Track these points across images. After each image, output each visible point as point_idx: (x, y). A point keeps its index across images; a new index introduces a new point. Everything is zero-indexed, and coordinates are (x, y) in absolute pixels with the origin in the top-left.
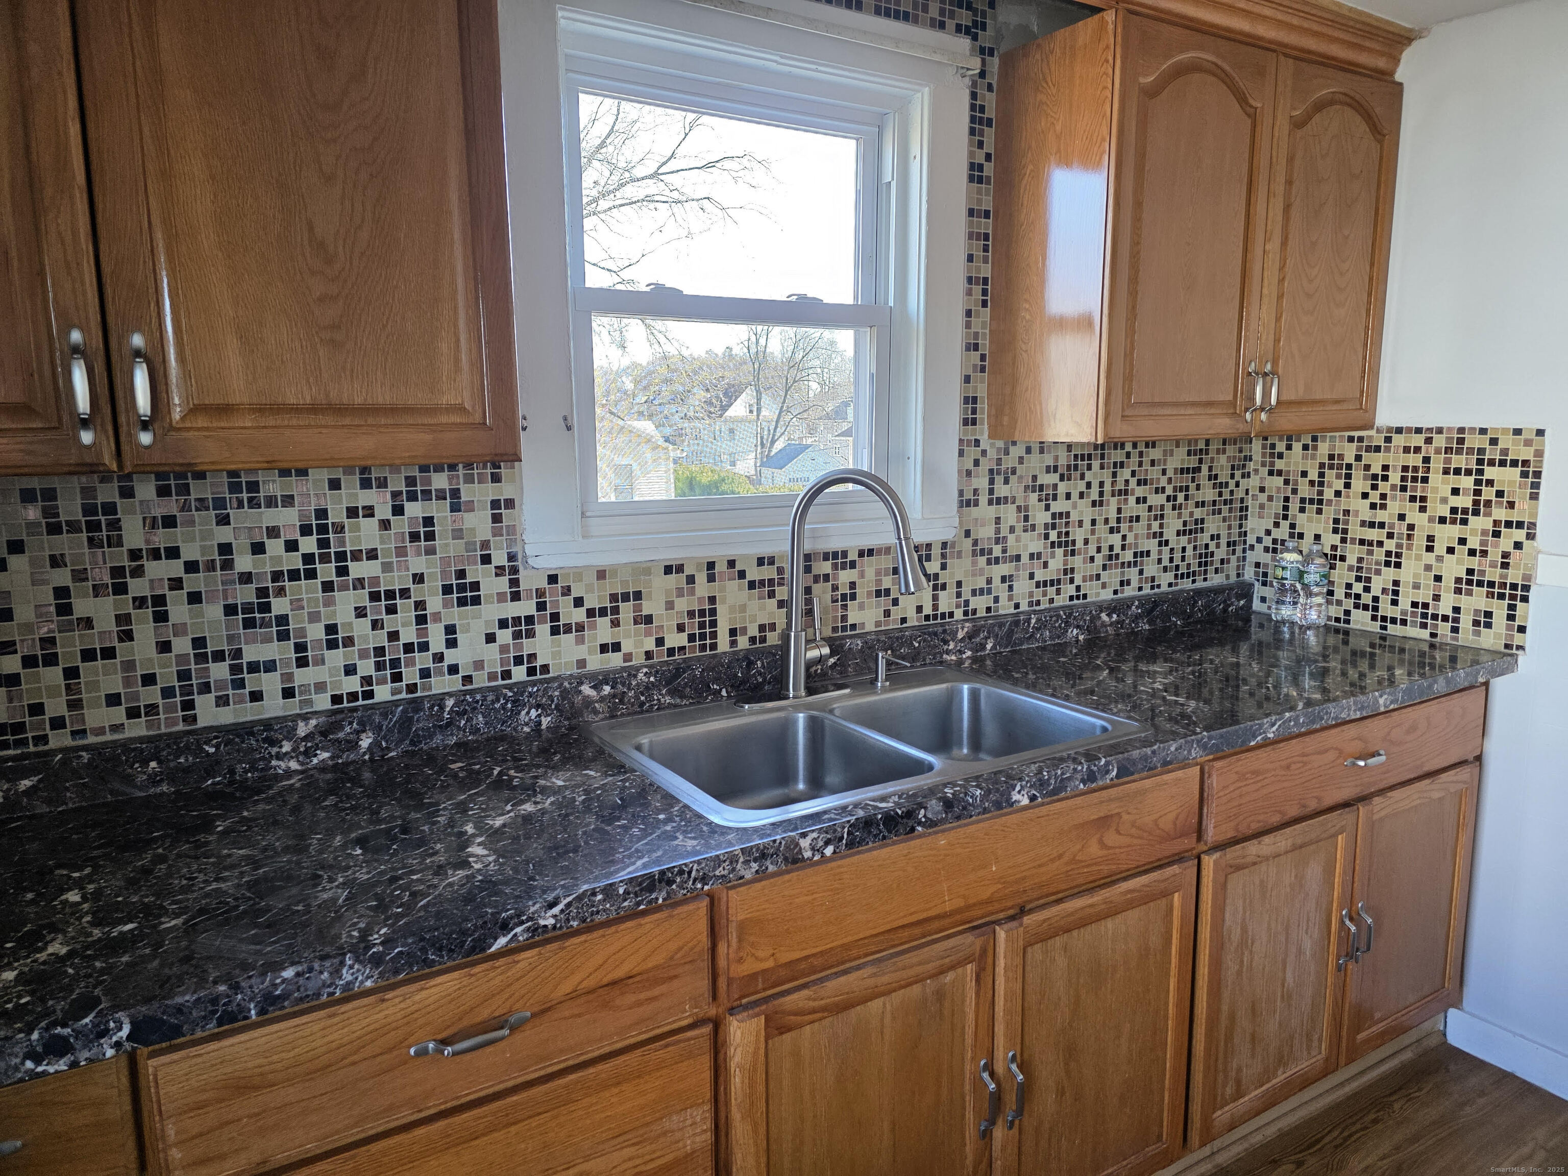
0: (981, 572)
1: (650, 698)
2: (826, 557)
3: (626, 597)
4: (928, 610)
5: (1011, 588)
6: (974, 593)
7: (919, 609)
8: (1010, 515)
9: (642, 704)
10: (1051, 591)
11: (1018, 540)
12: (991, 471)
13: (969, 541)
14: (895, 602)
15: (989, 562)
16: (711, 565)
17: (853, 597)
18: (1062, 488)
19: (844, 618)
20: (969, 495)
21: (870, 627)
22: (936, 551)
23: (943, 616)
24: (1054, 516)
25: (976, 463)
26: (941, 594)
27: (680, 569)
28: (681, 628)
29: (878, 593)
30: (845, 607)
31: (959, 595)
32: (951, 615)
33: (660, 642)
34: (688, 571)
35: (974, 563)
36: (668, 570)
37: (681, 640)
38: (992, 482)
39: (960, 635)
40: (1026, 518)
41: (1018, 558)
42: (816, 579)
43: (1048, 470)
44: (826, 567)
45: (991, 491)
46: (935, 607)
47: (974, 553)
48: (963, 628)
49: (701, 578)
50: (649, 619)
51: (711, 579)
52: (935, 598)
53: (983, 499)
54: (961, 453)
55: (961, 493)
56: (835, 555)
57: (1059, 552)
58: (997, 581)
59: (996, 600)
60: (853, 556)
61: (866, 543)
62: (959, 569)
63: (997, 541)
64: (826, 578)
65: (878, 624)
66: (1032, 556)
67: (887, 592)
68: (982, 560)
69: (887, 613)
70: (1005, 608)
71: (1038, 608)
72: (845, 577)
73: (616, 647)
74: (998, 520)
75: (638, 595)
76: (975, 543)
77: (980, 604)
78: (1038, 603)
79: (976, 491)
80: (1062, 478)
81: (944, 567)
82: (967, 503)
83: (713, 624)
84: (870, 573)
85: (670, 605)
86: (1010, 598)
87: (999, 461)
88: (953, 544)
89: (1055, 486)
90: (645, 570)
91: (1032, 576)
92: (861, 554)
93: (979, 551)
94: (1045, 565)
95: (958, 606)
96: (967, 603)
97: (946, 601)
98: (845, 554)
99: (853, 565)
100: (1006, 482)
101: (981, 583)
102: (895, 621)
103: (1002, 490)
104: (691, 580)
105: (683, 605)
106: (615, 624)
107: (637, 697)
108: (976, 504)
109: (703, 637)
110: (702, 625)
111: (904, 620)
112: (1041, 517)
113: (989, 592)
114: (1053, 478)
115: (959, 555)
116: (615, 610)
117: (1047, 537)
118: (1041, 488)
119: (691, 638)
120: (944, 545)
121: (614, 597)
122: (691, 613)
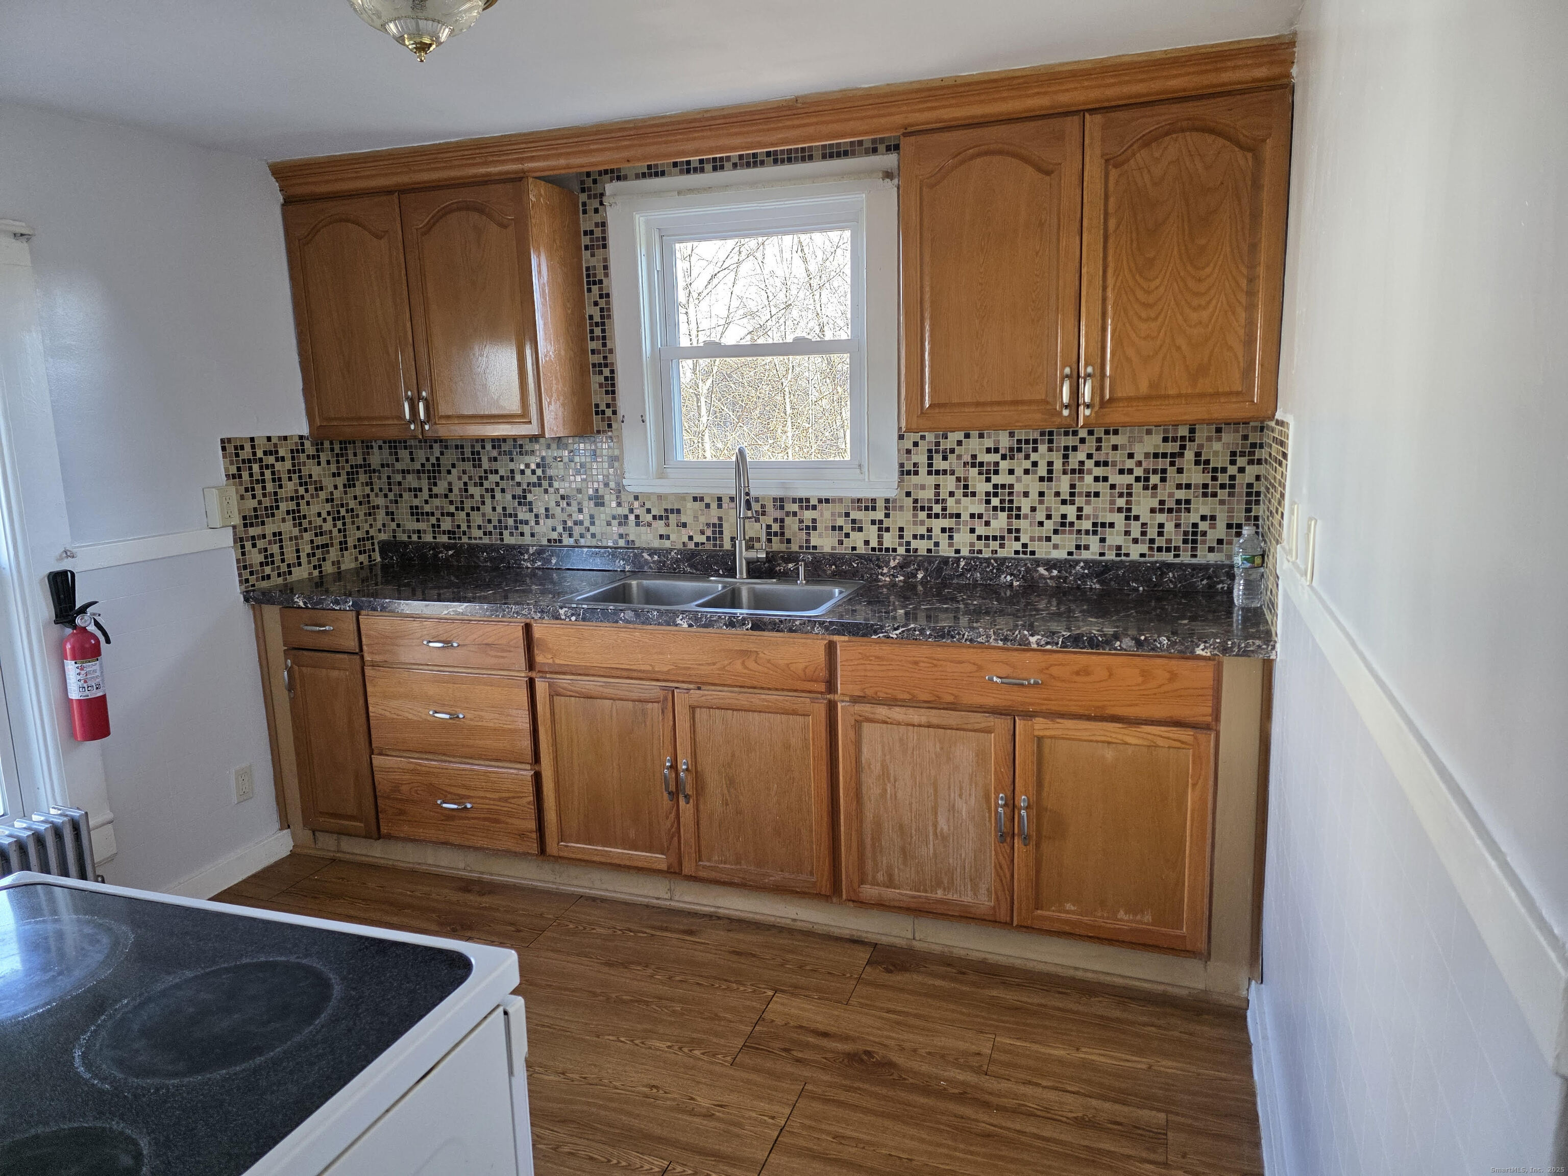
0: (922, 523)
1: (678, 566)
2: (794, 501)
3: (672, 511)
4: (874, 543)
5: (951, 537)
6: (915, 537)
7: (867, 543)
8: (949, 484)
9: (675, 569)
10: (994, 545)
11: (958, 502)
12: (930, 451)
13: (910, 500)
14: (847, 535)
15: (929, 516)
16: (720, 499)
17: (815, 528)
18: (1004, 465)
19: (808, 541)
20: (909, 466)
21: (827, 549)
22: (880, 504)
23: (887, 550)
24: (995, 486)
25: (916, 444)
26: (885, 534)
27: (702, 499)
28: (702, 532)
29: (834, 528)
30: (808, 534)
31: (901, 537)
32: (895, 550)
33: (691, 538)
34: (707, 500)
35: (915, 516)
36: (695, 499)
37: (703, 539)
38: (930, 458)
39: (892, 564)
40: (966, 487)
41: (958, 516)
42: (788, 514)
43: (988, 451)
44: (795, 507)
45: (930, 465)
46: (880, 543)
47: (915, 508)
48: (894, 560)
49: (714, 505)
50: (684, 525)
51: (720, 506)
52: (880, 537)
53: (923, 470)
54: (901, 437)
55: (902, 465)
56: (801, 500)
57: (1003, 516)
58: (936, 531)
59: (937, 544)
60: (813, 502)
61: (824, 494)
62: (901, 518)
63: (937, 502)
64: (795, 514)
65: (833, 548)
66: (972, 516)
67: (841, 528)
68: (922, 515)
69: (841, 542)
70: (945, 551)
71: (980, 556)
72: (808, 515)
73: (668, 538)
74: (937, 486)
75: (678, 511)
76: (916, 501)
77: (922, 546)
78: (980, 552)
79: (915, 465)
80: (1004, 457)
81: (887, 516)
82: (904, 472)
83: (721, 533)
84: (827, 514)
85: (696, 518)
86: (951, 545)
87: (938, 444)
88: (895, 501)
89: (997, 464)
90: (682, 497)
91: (972, 531)
92: (820, 501)
93: (918, 506)
94: (987, 524)
95: (900, 545)
96: (908, 543)
97: (889, 540)
98: (808, 500)
99: (814, 508)
100: (945, 458)
101: (922, 530)
102: (846, 548)
103: (939, 464)
104: (708, 506)
105: (703, 519)
106: (667, 525)
107: (672, 565)
108: (916, 473)
109: (715, 539)
110: (714, 532)
111: (854, 548)
112: (982, 487)
113: (930, 538)
114: (996, 457)
115: (901, 508)
116: (667, 518)
117: (988, 502)
118: (981, 464)
119: (708, 538)
120: (887, 501)
121: (666, 510)
122: (708, 525)
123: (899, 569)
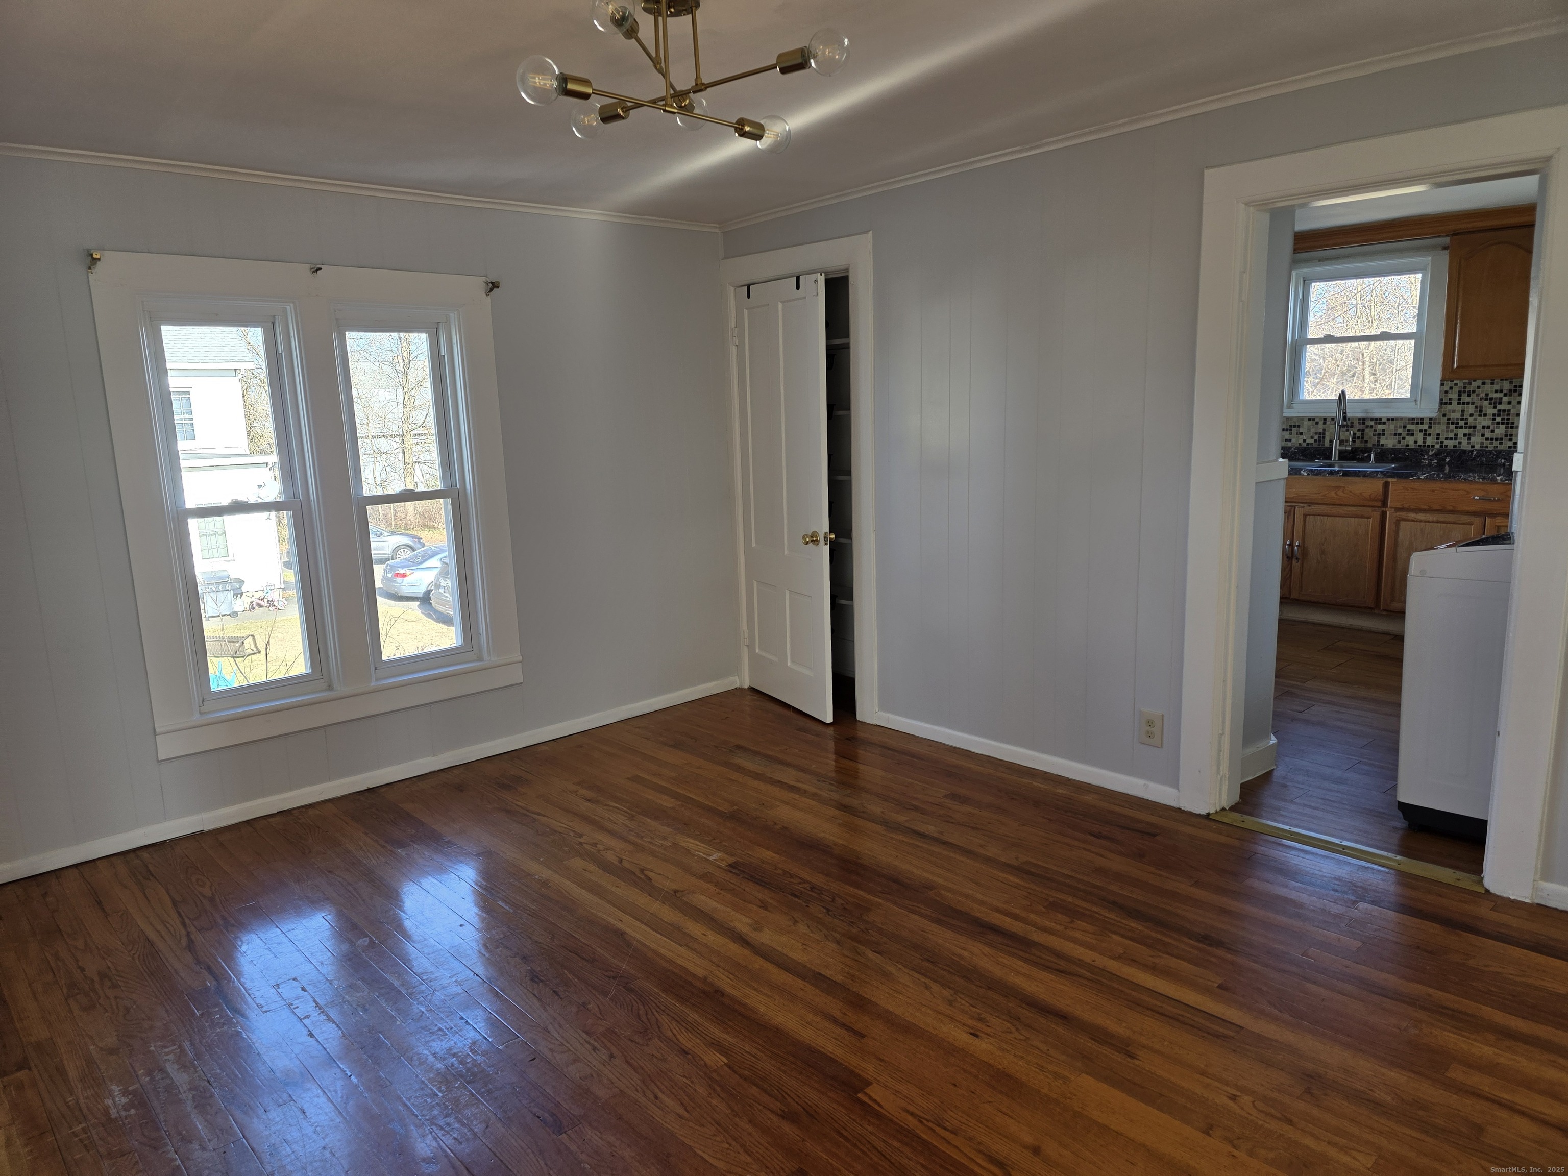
0: (1452, 431)
1: (1296, 456)
2: (1372, 419)
3: (1295, 426)
4: (1420, 442)
5: (1469, 439)
6: (1447, 439)
7: (1416, 442)
8: (1471, 409)
9: (1293, 457)
10: (1496, 443)
11: (1475, 419)
12: (1460, 392)
13: (1445, 418)
14: (1404, 438)
15: (1456, 427)
16: (1325, 419)
17: (1383, 435)
18: (1505, 399)
19: (1378, 442)
20: (1446, 400)
21: (1390, 446)
22: (1427, 421)
23: (1428, 446)
24: (1499, 411)
25: (1451, 388)
26: (1428, 438)
27: (1314, 419)
28: (1312, 437)
29: (1395, 434)
30: (1379, 438)
31: (1438, 439)
32: (1433, 446)
33: (1304, 441)
34: (1316, 420)
35: (1448, 427)
36: (1309, 419)
37: (1312, 441)
38: (1460, 395)
39: (1431, 453)
40: (1481, 411)
41: (1475, 427)
42: (1367, 427)
43: (1496, 391)
44: (1372, 423)
45: (1459, 399)
46: (1424, 442)
47: (1448, 423)
48: (1432, 451)
49: (1321, 423)
50: (1301, 434)
51: (1325, 423)
52: (1424, 439)
53: (1455, 403)
54: (1442, 384)
55: (1441, 400)
56: (1376, 419)
57: (1503, 427)
58: (1460, 435)
59: (1460, 443)
60: (1384, 420)
61: (1391, 416)
62: (1437, 429)
63: (1462, 419)
64: (1372, 427)
65: (1394, 445)
66: (1484, 427)
67: (1400, 434)
68: (1452, 427)
69: (1399, 442)
70: (1465, 446)
71: (1487, 449)
72: (1380, 427)
73: (1290, 441)
74: (1463, 411)
75: (1299, 426)
76: (1449, 419)
77: (1450, 444)
78: (1487, 447)
79: (1450, 399)
80: (1505, 395)
81: (1430, 427)
82: (1442, 403)
83: (1324, 438)
84: (1392, 427)
85: (1309, 430)
86: (1468, 443)
87: (1465, 388)
88: (1435, 419)
89: (1501, 399)
90: (1302, 419)
91: (1483, 435)
92: (1388, 419)
93: (1449, 422)
94: (1493, 431)
95: (1437, 443)
96: (1442, 442)
97: (1430, 440)
98: (1380, 419)
99: (1384, 423)
100: (1469, 396)
101: (1452, 435)
102: (1402, 445)
103: (1465, 398)
104: (1317, 423)
105: (1313, 430)
106: (1291, 434)
107: (1291, 455)
108: (1450, 404)
109: (1319, 441)
110: (1319, 437)
111: (1407, 445)
112: (1491, 411)
113: (1456, 439)
114: (1501, 395)
115: (1439, 423)
116: (1291, 430)
117: (1494, 419)
118: (1491, 399)
119: (1315, 441)
120: (1431, 419)
121: (1291, 426)
122: (1316, 433)
123: (1435, 456)
